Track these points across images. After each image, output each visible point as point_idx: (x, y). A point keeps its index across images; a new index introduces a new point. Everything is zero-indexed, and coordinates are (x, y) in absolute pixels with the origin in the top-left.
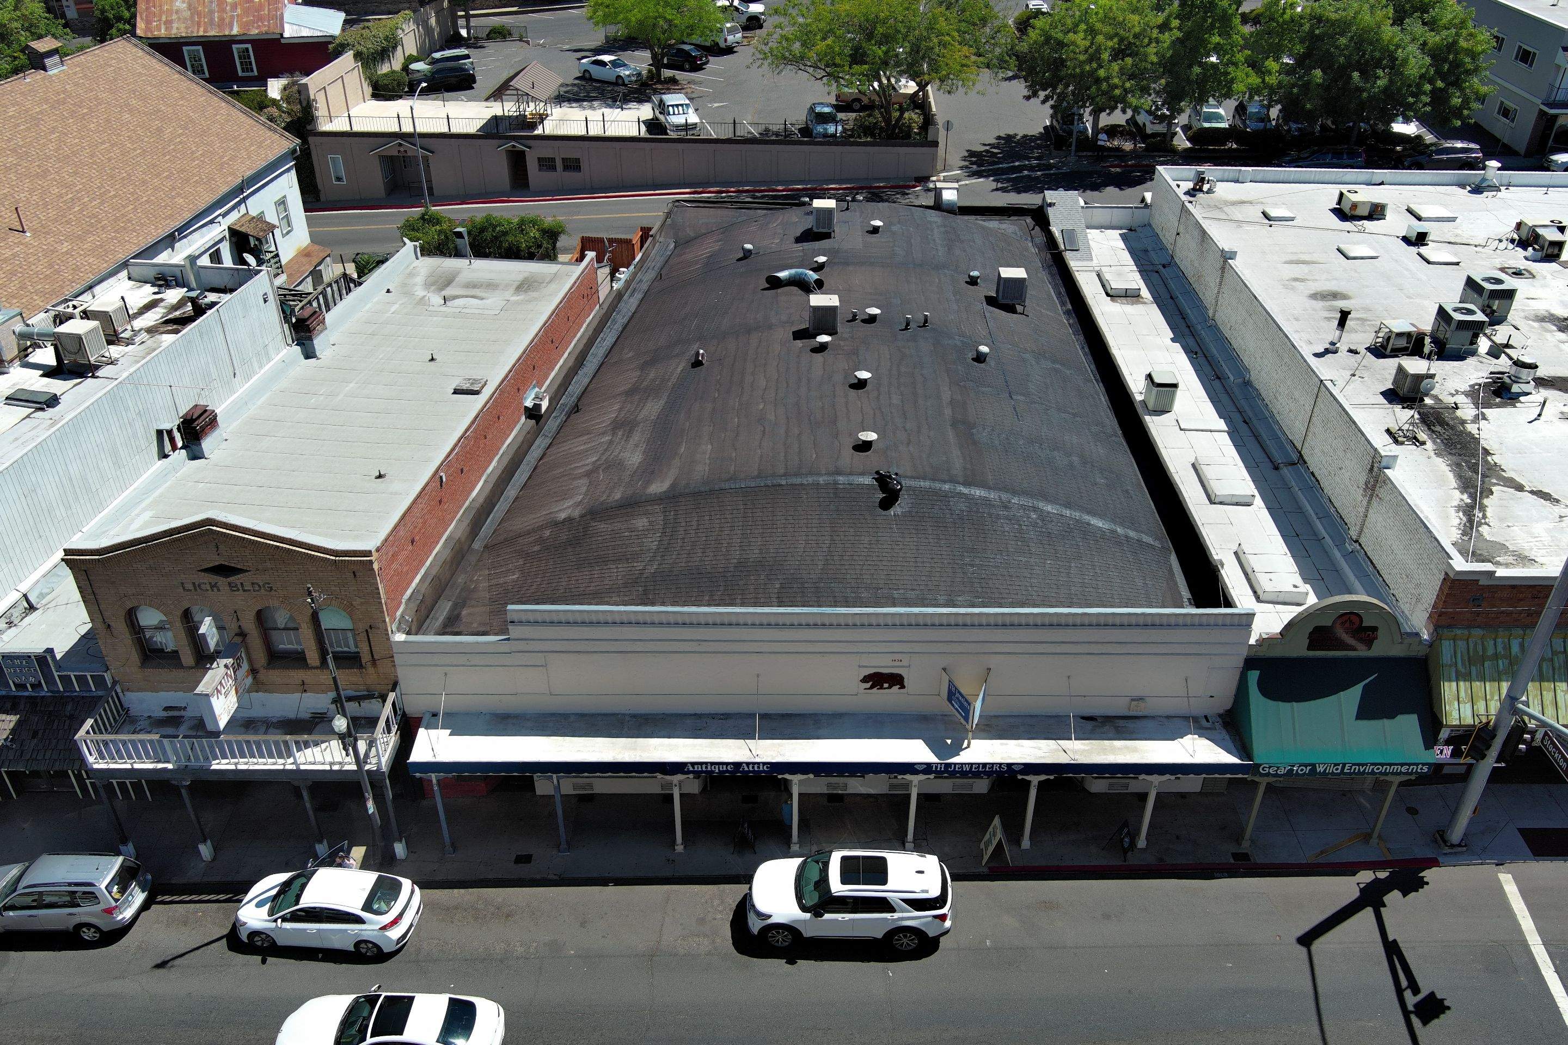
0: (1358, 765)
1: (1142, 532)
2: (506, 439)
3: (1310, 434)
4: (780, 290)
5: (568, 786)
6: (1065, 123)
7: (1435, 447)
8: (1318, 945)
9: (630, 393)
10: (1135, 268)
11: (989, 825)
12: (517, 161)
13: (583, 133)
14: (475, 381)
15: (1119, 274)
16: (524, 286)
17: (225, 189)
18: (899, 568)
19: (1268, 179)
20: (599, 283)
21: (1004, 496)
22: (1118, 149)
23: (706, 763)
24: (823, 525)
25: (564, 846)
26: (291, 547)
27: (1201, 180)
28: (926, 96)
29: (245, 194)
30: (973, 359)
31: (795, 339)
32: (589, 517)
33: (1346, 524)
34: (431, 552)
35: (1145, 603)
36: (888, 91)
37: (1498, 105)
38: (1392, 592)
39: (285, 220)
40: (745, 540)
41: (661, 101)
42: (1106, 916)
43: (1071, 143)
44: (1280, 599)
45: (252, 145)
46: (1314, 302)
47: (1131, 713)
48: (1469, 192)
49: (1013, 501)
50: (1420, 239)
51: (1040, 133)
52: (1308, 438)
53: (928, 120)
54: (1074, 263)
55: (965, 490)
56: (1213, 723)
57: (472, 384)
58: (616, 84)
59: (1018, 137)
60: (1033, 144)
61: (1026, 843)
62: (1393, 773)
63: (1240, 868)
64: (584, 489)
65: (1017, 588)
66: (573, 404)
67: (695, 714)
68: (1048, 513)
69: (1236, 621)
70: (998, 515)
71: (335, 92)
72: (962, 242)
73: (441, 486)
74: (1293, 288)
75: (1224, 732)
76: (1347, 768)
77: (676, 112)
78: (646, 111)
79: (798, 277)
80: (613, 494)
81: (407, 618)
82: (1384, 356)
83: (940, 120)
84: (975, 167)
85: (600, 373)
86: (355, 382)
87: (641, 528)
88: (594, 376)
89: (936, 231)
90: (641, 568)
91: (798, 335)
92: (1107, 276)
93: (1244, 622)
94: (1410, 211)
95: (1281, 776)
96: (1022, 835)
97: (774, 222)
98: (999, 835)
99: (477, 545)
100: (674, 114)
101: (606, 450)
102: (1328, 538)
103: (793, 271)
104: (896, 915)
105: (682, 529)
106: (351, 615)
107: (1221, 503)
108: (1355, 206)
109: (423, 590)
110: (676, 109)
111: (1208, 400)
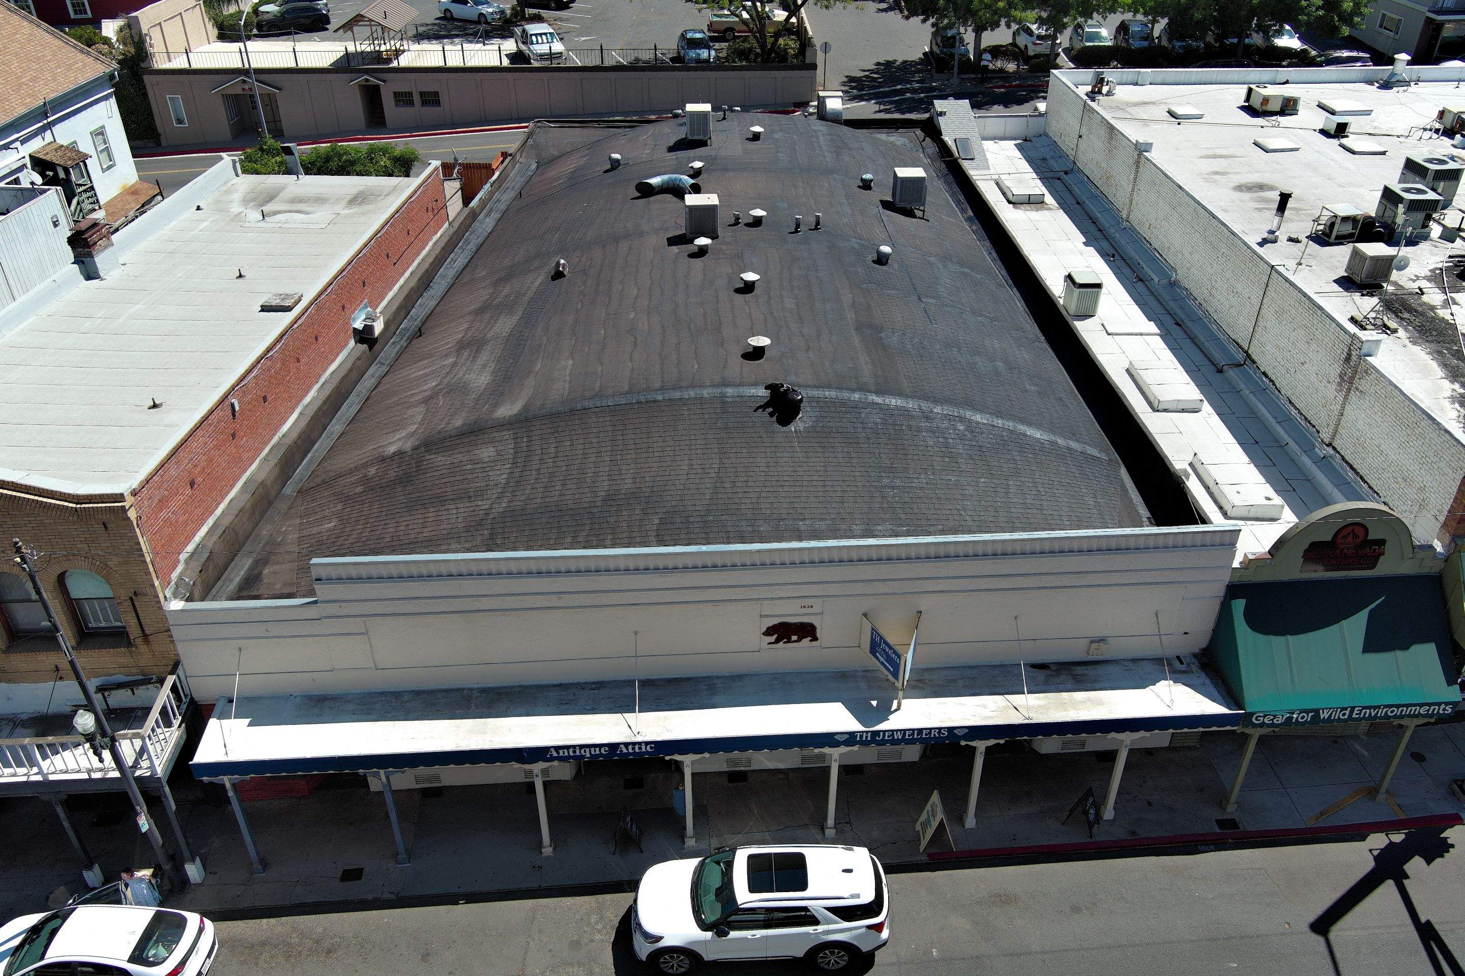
0: (1369, 708)
1: (1085, 443)
2: (329, 365)
3: (1259, 330)
4: (652, 199)
5: (405, 780)
6: (944, 46)
7: (1408, 335)
8: (1338, 932)
9: (480, 311)
10: (1034, 175)
11: (927, 802)
12: (372, 95)
13: (441, 63)
14: (287, 296)
15: (1020, 181)
16: (357, 200)
17: (21, 111)
18: (804, 494)
19: (1167, 81)
20: (448, 197)
21: (925, 405)
22: (1001, 71)
23: (574, 747)
24: (710, 446)
25: (402, 856)
27: (1100, 81)
28: (801, 21)
29: (49, 120)
30: (874, 262)
31: (669, 245)
32: (423, 449)
33: (1314, 426)
34: (223, 498)
35: (1099, 524)
36: (762, 19)
37: (1380, 18)
38: (1383, 499)
39: (105, 153)
40: (614, 468)
41: (524, 30)
42: (1076, 909)
43: (953, 66)
44: (1252, 514)
45: (59, 67)
46: (1239, 193)
47: (1090, 658)
48: (1378, 87)
49: (936, 411)
50: (1341, 130)
51: (920, 59)
52: (1257, 335)
53: (805, 43)
54: (973, 172)
55: (878, 400)
56: (1188, 665)
57: (284, 299)
58: (478, 22)
59: (898, 63)
60: (913, 69)
61: (970, 821)
62: (1409, 716)
63: (1227, 839)
64: (419, 418)
65: (948, 512)
66: (417, 329)
67: (560, 685)
68: (978, 423)
69: (1217, 540)
70: (919, 429)
71: (173, 29)
72: (850, 149)
73: (233, 415)
74: (1215, 181)
75: (1203, 675)
76: (1356, 712)
77: (540, 41)
78: (510, 46)
79: (671, 184)
80: (453, 421)
81: (187, 580)
82: (1329, 244)
83: (818, 42)
84: (855, 91)
85: (449, 294)
86: (142, 303)
87: (487, 459)
88: (443, 298)
89: (821, 139)
90: (486, 507)
91: (673, 241)
92: (1008, 182)
93: (1227, 540)
94: (1321, 106)
95: (1278, 726)
96: (965, 810)
97: (644, 135)
98: (940, 815)
99: (289, 489)
100: (538, 43)
101: (448, 373)
102: (1292, 443)
103: (666, 177)
104: (820, 928)
106: (108, 579)
107: (1165, 410)
108: (1266, 100)
109: (210, 545)
110: (539, 38)
111: (1133, 303)
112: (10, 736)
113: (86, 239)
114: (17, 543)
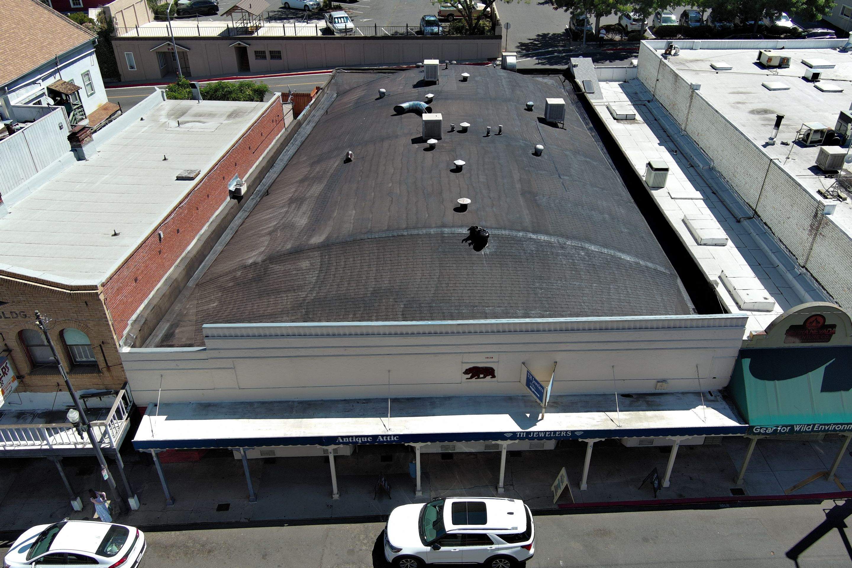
0: (825, 425)
1: (656, 264)
2: (215, 211)
3: (762, 197)
4: (403, 116)
5: (255, 453)
6: (578, 25)
8: (802, 558)
9: (302, 181)
10: (630, 103)
11: (558, 474)
12: (242, 53)
13: (282, 35)
14: (192, 171)
15: (621, 106)
16: (233, 115)
17: (43, 62)
18: (489, 292)
19: (711, 47)
20: (284, 115)
21: (561, 240)
22: (611, 40)
23: (352, 436)
24: (434, 262)
25: (252, 497)
26: (36, 284)
27: (670, 47)
28: (493, 10)
29: (58, 67)
30: (533, 154)
31: (413, 143)
32: (268, 261)
33: (794, 256)
34: (153, 288)
35: (664, 312)
36: (470, 8)
37: (841, 9)
38: (835, 300)
39: (89, 86)
40: (378, 274)
41: (331, 15)
42: (645, 540)
43: (583, 37)
44: (755, 308)
45: (64, 36)
46: (753, 115)
47: (657, 391)
48: (839, 51)
49: (567, 243)
50: (815, 77)
51: (563, 32)
52: (761, 200)
53: (495, 23)
54: (593, 100)
55: (534, 236)
56: (715, 397)
57: (189, 173)
58: (304, 10)
59: (550, 35)
60: (559, 39)
61: (584, 486)
62: (849, 430)
63: (737, 501)
64: (266, 243)
65: (574, 303)
66: (266, 191)
67: (345, 400)
68: (593, 251)
69: (734, 323)
70: (557, 255)
71: (129, 14)
72: (520, 87)
73: (160, 240)
74: (738, 108)
75: (724, 403)
76: (816, 427)
77: (340, 22)
78: (322, 24)
79: (415, 107)
80: (286, 246)
81: (132, 335)
82: (806, 146)
83: (503, 23)
84: (524, 51)
85: (285, 170)
86: (110, 174)
87: (304, 268)
88: (281, 173)
89: (504, 80)
90: (304, 296)
91: (415, 141)
92: (614, 107)
93: (740, 323)
94: (804, 63)
95: (768, 434)
96: (581, 479)
97: (399, 78)
98: (566, 482)
99: (191, 283)
100: (338, 23)
101: (283, 217)
102: (781, 266)
103: (411, 103)
104: (494, 547)
105: (334, 268)
106: (87, 334)
107: (705, 245)
108: (770, 59)
109: (145, 315)
110: (339, 20)
111: (687, 180)
112: (31, 422)
113: (78, 137)
114: (37, 313)
